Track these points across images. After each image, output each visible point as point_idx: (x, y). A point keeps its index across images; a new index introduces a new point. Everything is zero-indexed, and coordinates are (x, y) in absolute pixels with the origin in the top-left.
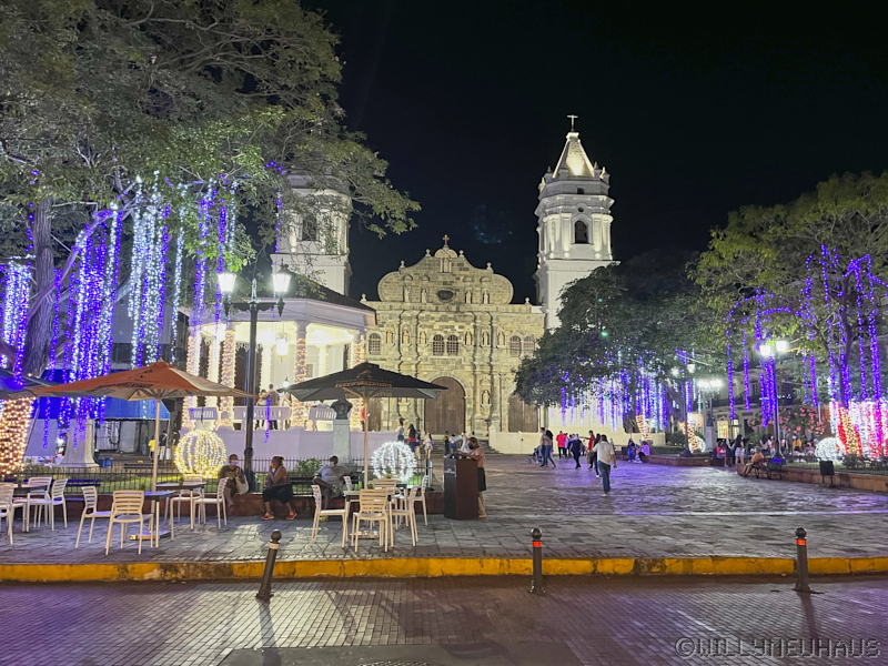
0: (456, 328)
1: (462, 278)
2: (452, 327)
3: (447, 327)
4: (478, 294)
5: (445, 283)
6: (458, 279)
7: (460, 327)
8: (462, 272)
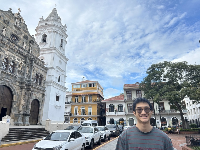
0: (16, 58)
1: (23, 35)
2: (14, 57)
3: (12, 56)
4: (28, 47)
5: (15, 32)
6: (22, 34)
7: (18, 59)
8: (24, 32)
